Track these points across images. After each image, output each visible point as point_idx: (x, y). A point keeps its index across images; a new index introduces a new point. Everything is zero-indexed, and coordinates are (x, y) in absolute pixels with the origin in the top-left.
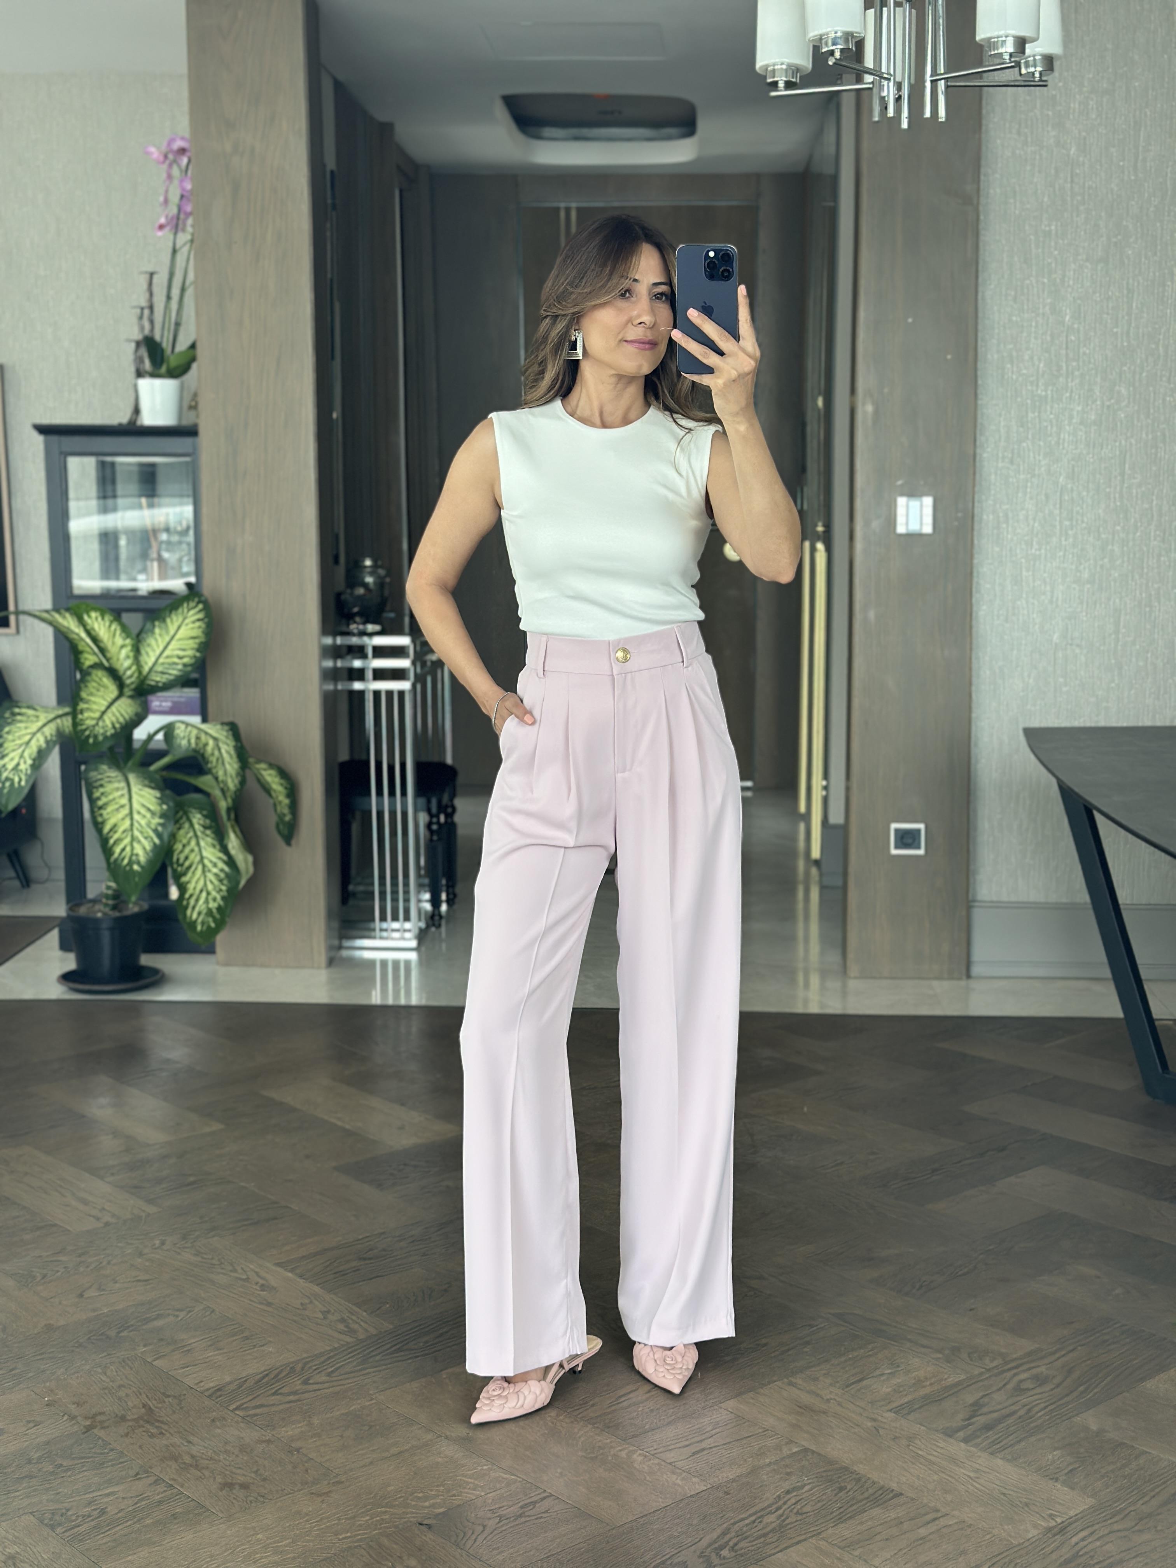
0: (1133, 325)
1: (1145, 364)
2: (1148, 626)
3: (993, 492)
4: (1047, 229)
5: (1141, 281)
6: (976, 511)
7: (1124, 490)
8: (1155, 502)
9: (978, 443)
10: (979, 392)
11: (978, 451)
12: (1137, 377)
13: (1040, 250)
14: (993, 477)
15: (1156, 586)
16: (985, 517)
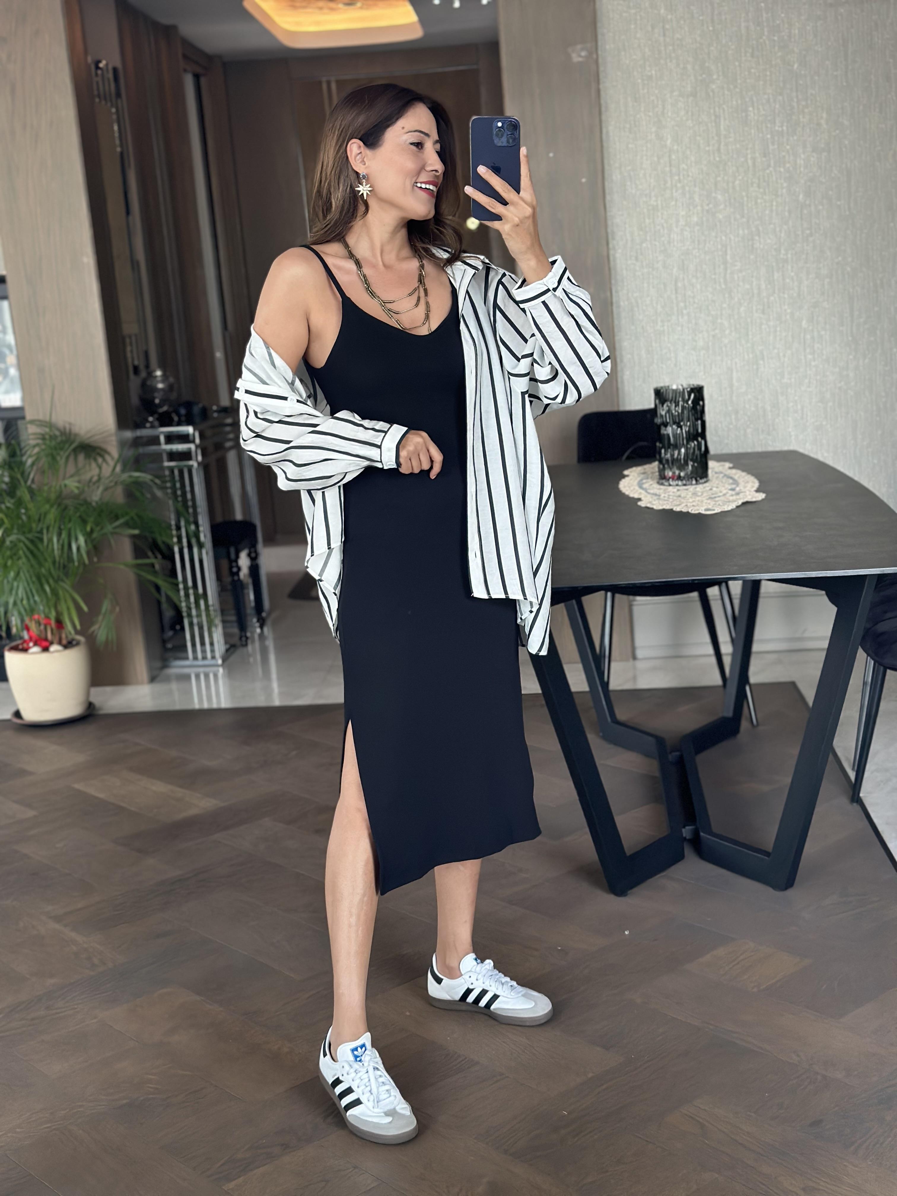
0: (723, 144)
1: (737, 174)
2: (757, 381)
3: (625, 284)
4: (649, 74)
5: (726, 108)
6: (614, 300)
7: (728, 276)
8: (754, 283)
9: (611, 246)
10: (608, 206)
11: (611, 252)
12: (731, 185)
13: (646, 91)
14: (624, 272)
15: (760, 348)
16: (622, 303)
